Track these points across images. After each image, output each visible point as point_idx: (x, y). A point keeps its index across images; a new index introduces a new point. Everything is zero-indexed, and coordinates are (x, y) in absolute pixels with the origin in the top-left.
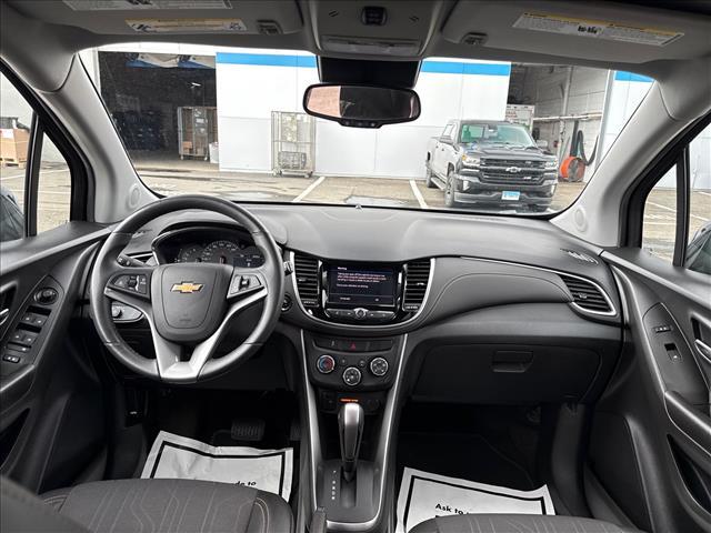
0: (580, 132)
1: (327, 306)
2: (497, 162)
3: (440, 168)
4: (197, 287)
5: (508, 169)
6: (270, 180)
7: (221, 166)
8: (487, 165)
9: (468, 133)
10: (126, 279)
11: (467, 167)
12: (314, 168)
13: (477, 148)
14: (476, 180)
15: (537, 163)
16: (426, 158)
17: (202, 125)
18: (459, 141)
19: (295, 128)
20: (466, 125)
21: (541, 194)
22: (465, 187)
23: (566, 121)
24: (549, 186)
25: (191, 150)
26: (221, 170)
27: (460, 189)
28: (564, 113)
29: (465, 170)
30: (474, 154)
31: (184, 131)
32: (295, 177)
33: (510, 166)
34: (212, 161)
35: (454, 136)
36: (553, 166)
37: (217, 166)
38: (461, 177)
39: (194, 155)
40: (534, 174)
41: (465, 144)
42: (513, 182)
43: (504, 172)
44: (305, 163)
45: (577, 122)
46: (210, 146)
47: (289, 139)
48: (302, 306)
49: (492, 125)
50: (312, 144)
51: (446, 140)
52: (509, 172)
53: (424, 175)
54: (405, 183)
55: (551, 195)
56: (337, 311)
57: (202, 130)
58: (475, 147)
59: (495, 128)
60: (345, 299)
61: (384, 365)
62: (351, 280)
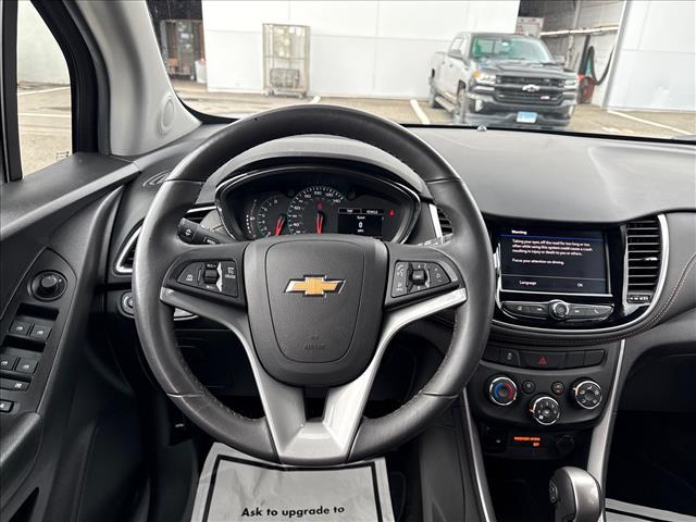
0: (592, 48)
2: (513, 79)
3: (448, 86)
4: (332, 286)
5: (525, 88)
6: (262, 100)
7: (209, 85)
8: (503, 82)
9: (478, 47)
10: (198, 268)
11: (481, 85)
12: (308, 87)
13: (490, 63)
14: (490, 99)
15: (556, 81)
16: (430, 74)
17: (188, 41)
18: (471, 56)
19: (287, 42)
20: (477, 38)
21: (558, 116)
22: (478, 107)
23: (575, 35)
24: (568, 107)
25: (177, 69)
26: (210, 90)
27: (472, 108)
28: (574, 26)
29: (479, 88)
30: (489, 71)
31: (169, 48)
32: (288, 97)
33: (527, 84)
34: (200, 80)
35: (464, 49)
36: (574, 84)
37: (205, 85)
38: (473, 96)
39: (181, 73)
40: (552, 93)
41: (477, 59)
42: (531, 102)
43: (521, 90)
44: (298, 81)
45: (588, 36)
46: (197, 63)
47: (281, 54)
49: (505, 38)
50: (307, 60)
51: (456, 55)
52: (526, 91)
53: (426, 93)
54: (405, 103)
55: (569, 118)
56: (521, 307)
57: (188, 46)
58: (489, 61)
59: (509, 42)
60: (527, 283)
61: (597, 393)
62: (535, 252)
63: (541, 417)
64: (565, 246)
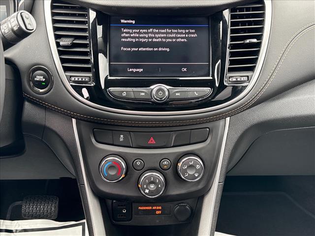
1: (109, 83)
48: (68, 85)
56: (125, 92)
60: (135, 70)
61: (198, 167)
62: (143, 40)
63: (147, 191)
64: (171, 33)
